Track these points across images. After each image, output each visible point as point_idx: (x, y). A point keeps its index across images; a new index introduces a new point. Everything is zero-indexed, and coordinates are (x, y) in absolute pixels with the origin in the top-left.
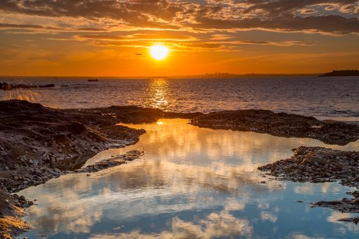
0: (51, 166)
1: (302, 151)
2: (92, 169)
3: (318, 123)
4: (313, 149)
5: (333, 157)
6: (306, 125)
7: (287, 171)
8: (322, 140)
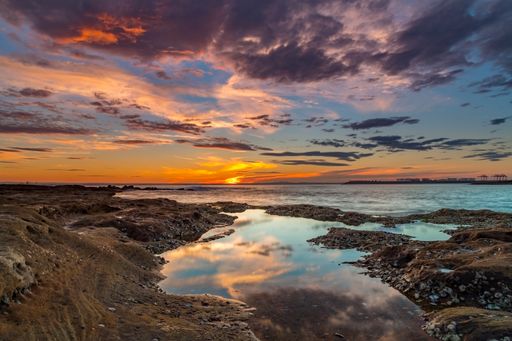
0: (181, 239)
1: (333, 230)
2: (206, 241)
3: (343, 213)
4: (340, 229)
5: (352, 233)
6: (335, 214)
7: (325, 243)
8: (345, 223)
